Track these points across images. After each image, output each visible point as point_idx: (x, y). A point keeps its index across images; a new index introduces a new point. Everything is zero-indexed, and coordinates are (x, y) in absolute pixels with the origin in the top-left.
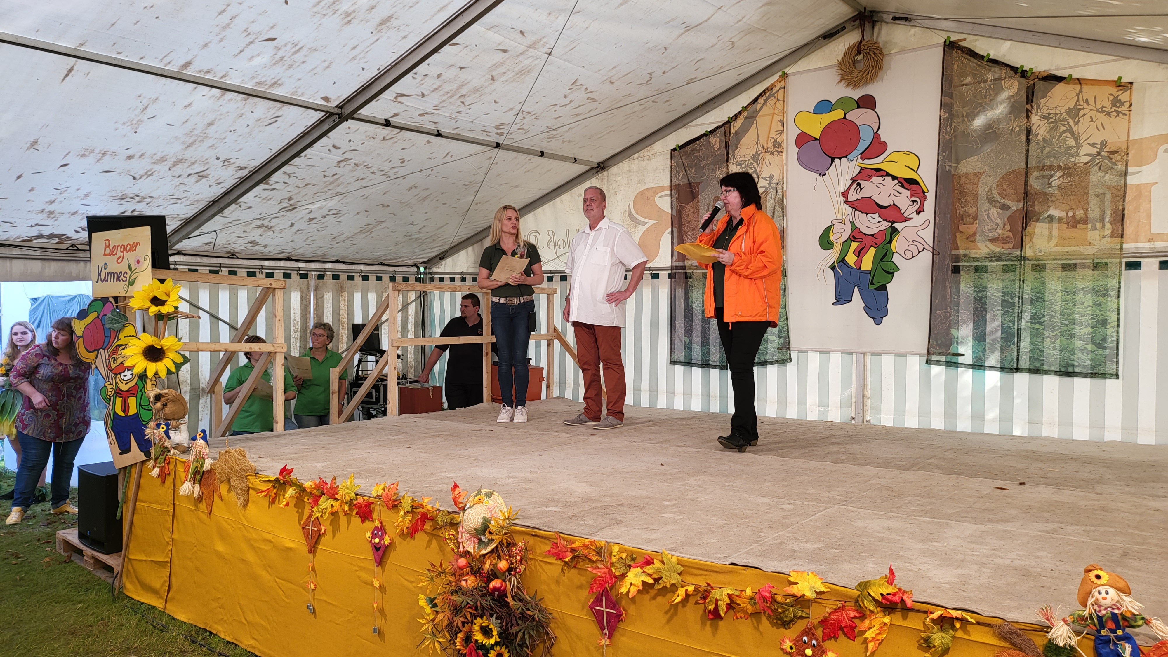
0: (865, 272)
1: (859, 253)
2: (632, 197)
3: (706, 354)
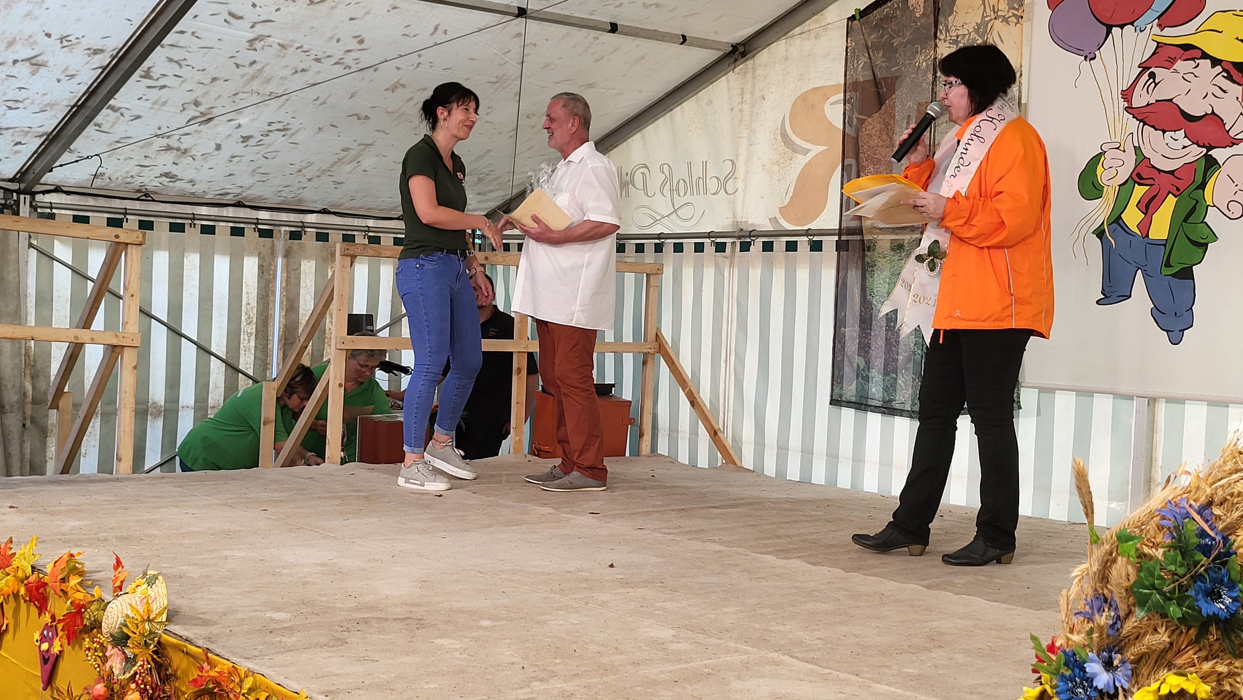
0: (1157, 243)
1: (1147, 207)
2: (789, 105)
3: (890, 388)
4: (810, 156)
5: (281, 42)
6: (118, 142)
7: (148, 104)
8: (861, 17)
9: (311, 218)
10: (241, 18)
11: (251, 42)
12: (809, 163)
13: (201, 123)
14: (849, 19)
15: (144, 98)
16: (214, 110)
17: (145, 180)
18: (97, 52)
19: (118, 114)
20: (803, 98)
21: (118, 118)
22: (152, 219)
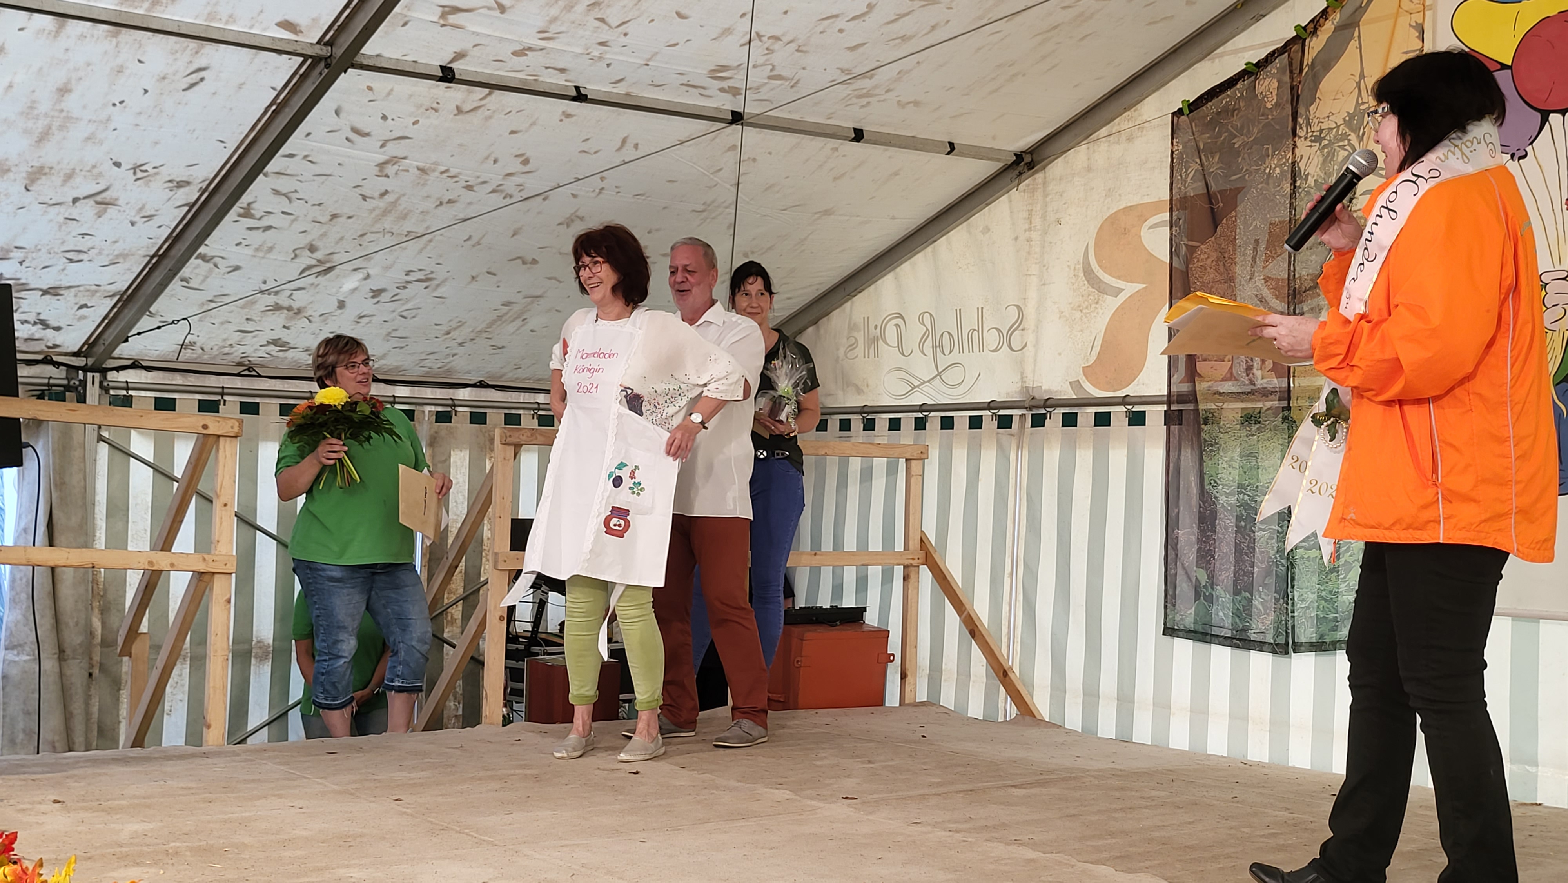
2: (1093, 230)
3: (1244, 612)
4: (1122, 297)
5: (421, 165)
6: (211, 301)
7: (249, 251)
8: (1191, 111)
9: (463, 394)
10: (367, 135)
11: (382, 165)
12: (1121, 307)
13: (319, 274)
14: (1173, 114)
15: (244, 243)
16: (335, 257)
17: (249, 350)
18: (181, 184)
19: (211, 265)
20: (1112, 220)
21: (210, 271)
22: (257, 400)
